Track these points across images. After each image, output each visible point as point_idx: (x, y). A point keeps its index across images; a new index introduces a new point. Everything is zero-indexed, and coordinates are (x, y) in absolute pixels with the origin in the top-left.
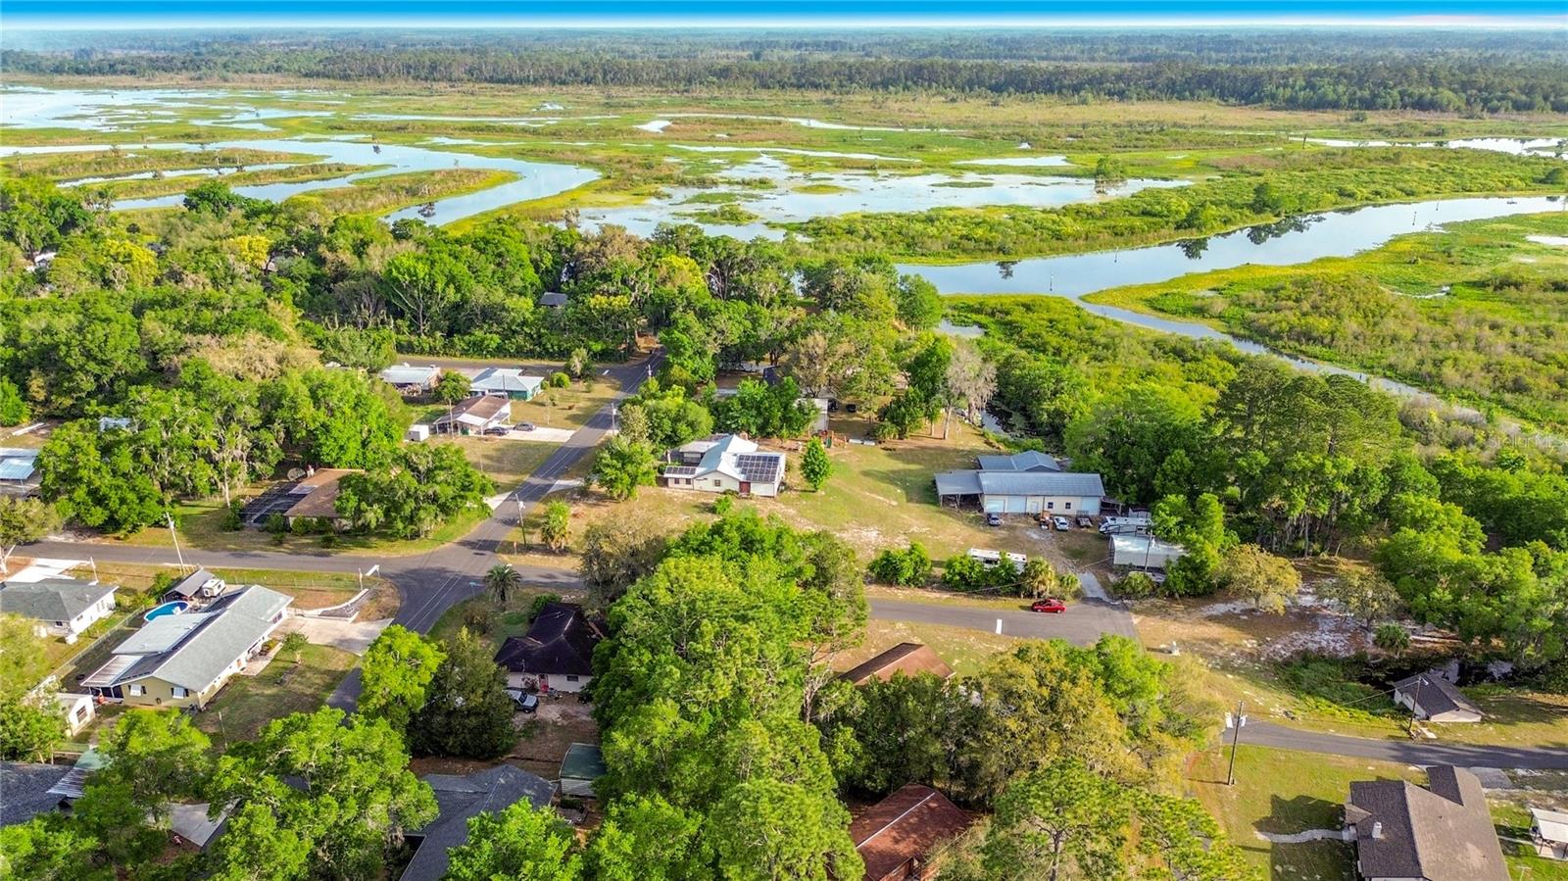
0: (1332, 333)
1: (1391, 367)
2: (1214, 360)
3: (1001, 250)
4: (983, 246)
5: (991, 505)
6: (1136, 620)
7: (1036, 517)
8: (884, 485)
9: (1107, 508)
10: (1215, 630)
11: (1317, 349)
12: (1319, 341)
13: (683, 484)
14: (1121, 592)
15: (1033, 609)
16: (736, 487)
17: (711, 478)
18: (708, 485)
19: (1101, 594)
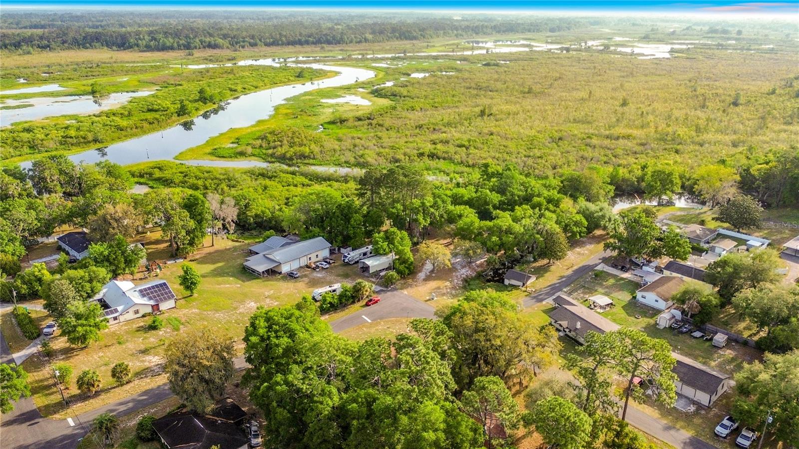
0: (312, 153)
1: (345, 162)
2: (282, 175)
3: (96, 141)
4: (82, 140)
5: (285, 269)
6: (405, 292)
7: (308, 267)
8: (220, 279)
9: (332, 252)
10: (433, 284)
11: (311, 161)
12: (308, 157)
13: (112, 322)
14: (386, 284)
15: (367, 305)
16: (149, 310)
17: (131, 311)
18: (131, 315)
19: (379, 288)
